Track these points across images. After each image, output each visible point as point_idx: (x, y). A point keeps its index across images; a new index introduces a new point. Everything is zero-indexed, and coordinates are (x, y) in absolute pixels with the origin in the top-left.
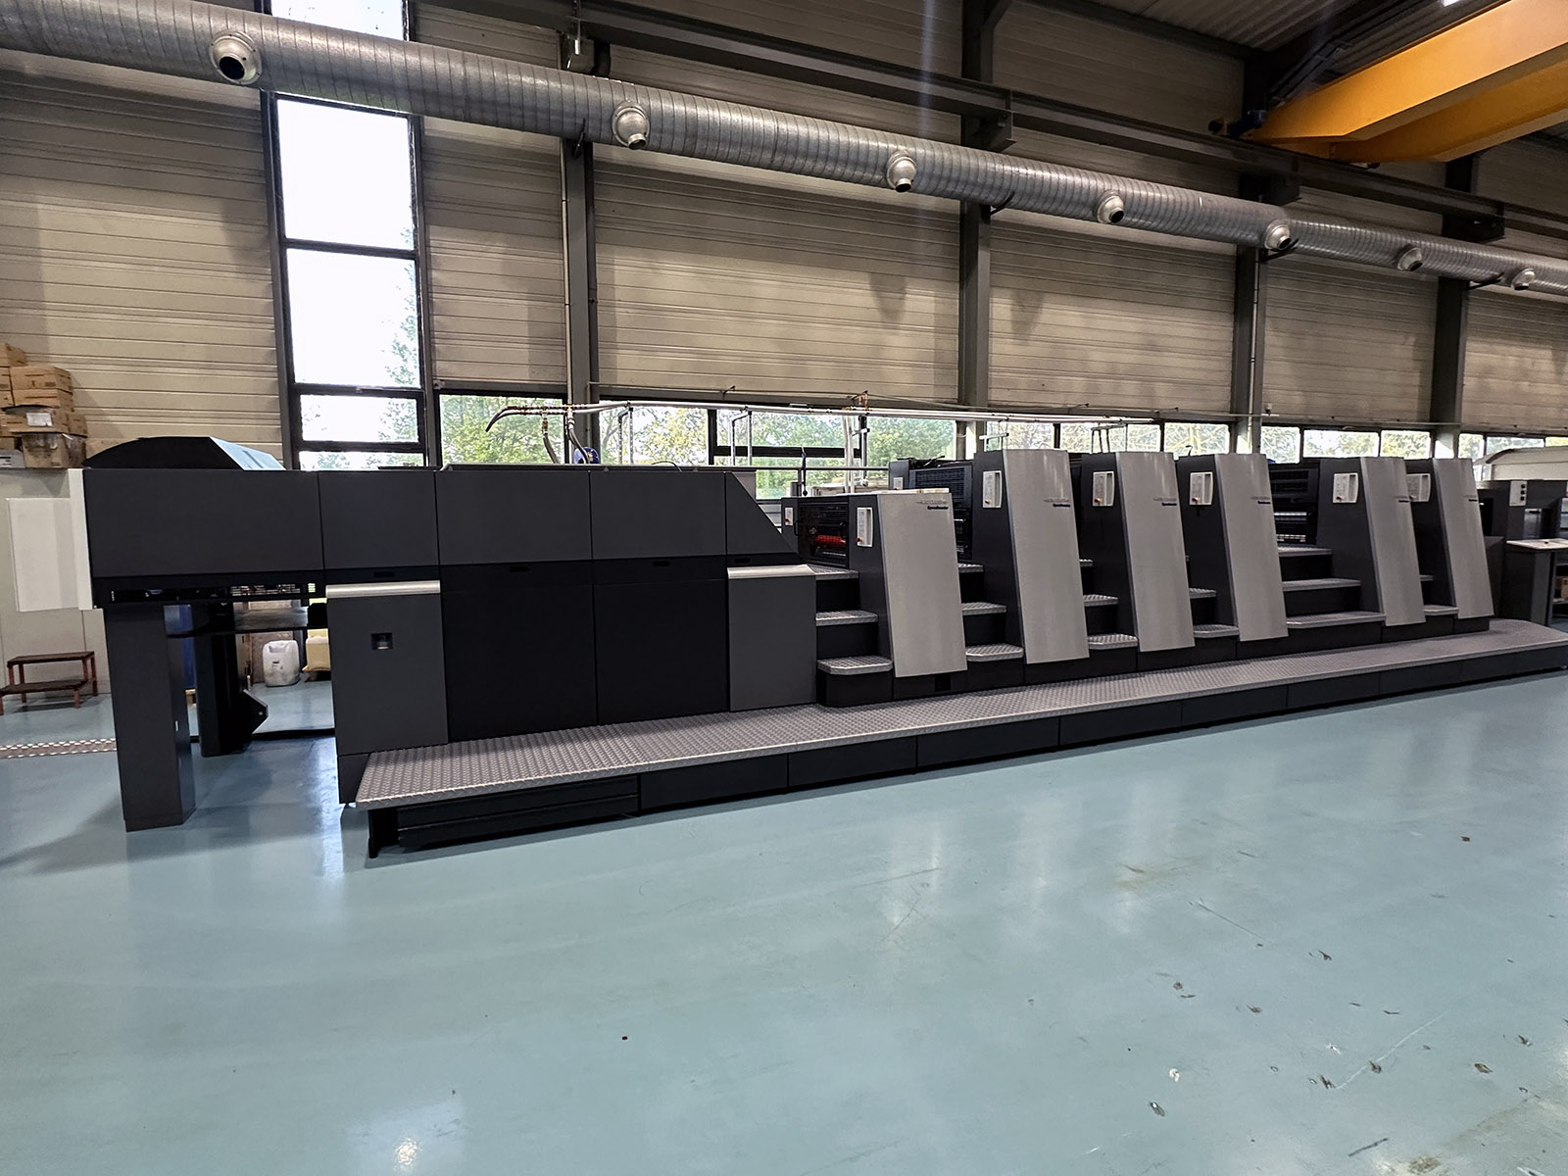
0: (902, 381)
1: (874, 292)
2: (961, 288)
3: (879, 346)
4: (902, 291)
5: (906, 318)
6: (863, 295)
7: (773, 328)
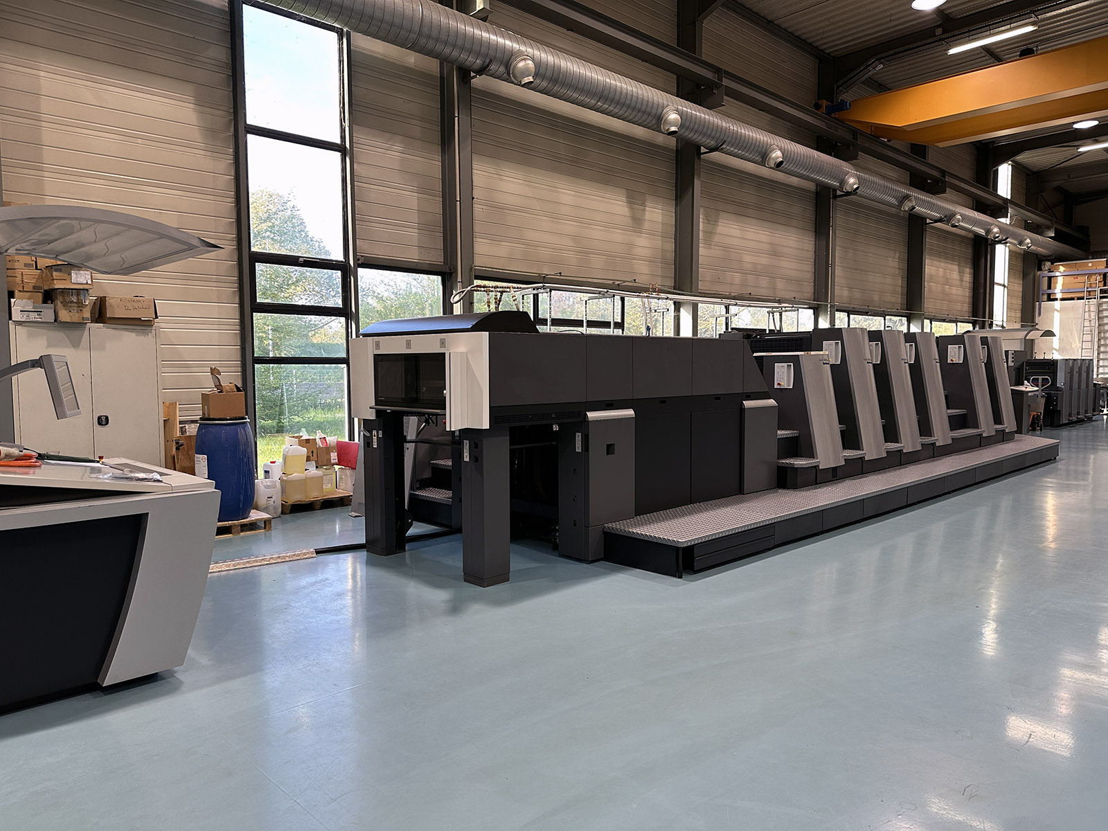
0: (643, 272)
1: (628, 205)
2: (676, 205)
3: (631, 245)
4: (643, 204)
5: (646, 225)
6: (621, 205)
7: (570, 228)
